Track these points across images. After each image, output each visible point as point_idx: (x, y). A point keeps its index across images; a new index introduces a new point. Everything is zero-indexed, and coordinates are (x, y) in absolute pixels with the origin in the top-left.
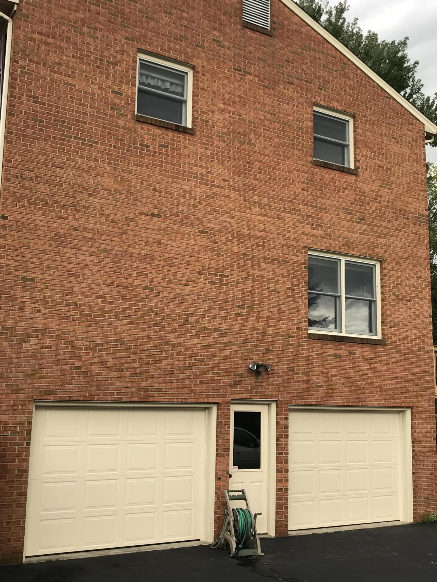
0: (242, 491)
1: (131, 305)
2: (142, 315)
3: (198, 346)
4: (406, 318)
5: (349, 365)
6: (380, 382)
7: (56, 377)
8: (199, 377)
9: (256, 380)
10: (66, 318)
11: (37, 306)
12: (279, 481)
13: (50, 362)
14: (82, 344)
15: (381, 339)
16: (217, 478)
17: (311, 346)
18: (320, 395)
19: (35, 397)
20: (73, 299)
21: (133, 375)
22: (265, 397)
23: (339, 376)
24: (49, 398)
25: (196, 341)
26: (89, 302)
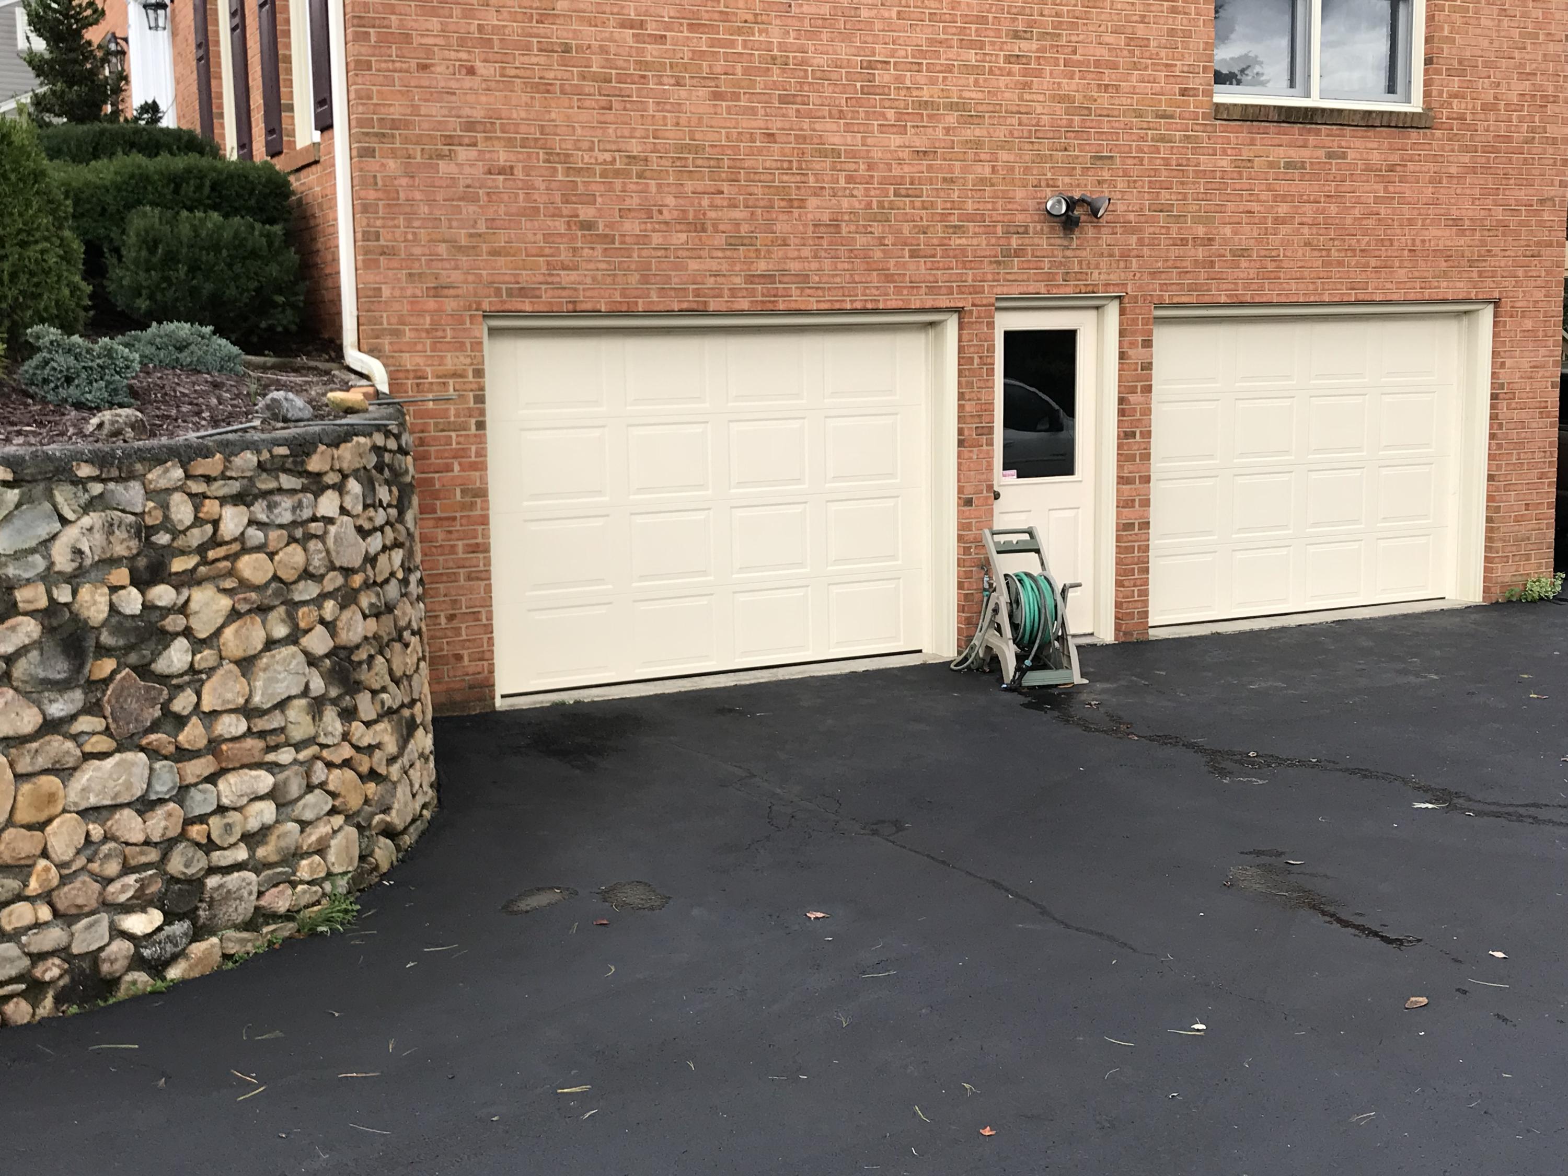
0: (1030, 532)
1: (712, 43)
2: (746, 72)
3: (905, 154)
4: (1496, 44)
5: (1327, 188)
6: (1413, 232)
7: (534, 252)
8: (909, 241)
9: (1066, 243)
10: (546, 88)
11: (464, 56)
12: (1124, 504)
13: (513, 210)
14: (593, 161)
15: (1420, 110)
16: (962, 502)
17: (1220, 141)
18: (1242, 276)
19: (486, 306)
20: (557, 33)
21: (732, 241)
22: (1090, 289)
23: (1297, 220)
24: (520, 307)
25: (895, 140)
26: (602, 40)
